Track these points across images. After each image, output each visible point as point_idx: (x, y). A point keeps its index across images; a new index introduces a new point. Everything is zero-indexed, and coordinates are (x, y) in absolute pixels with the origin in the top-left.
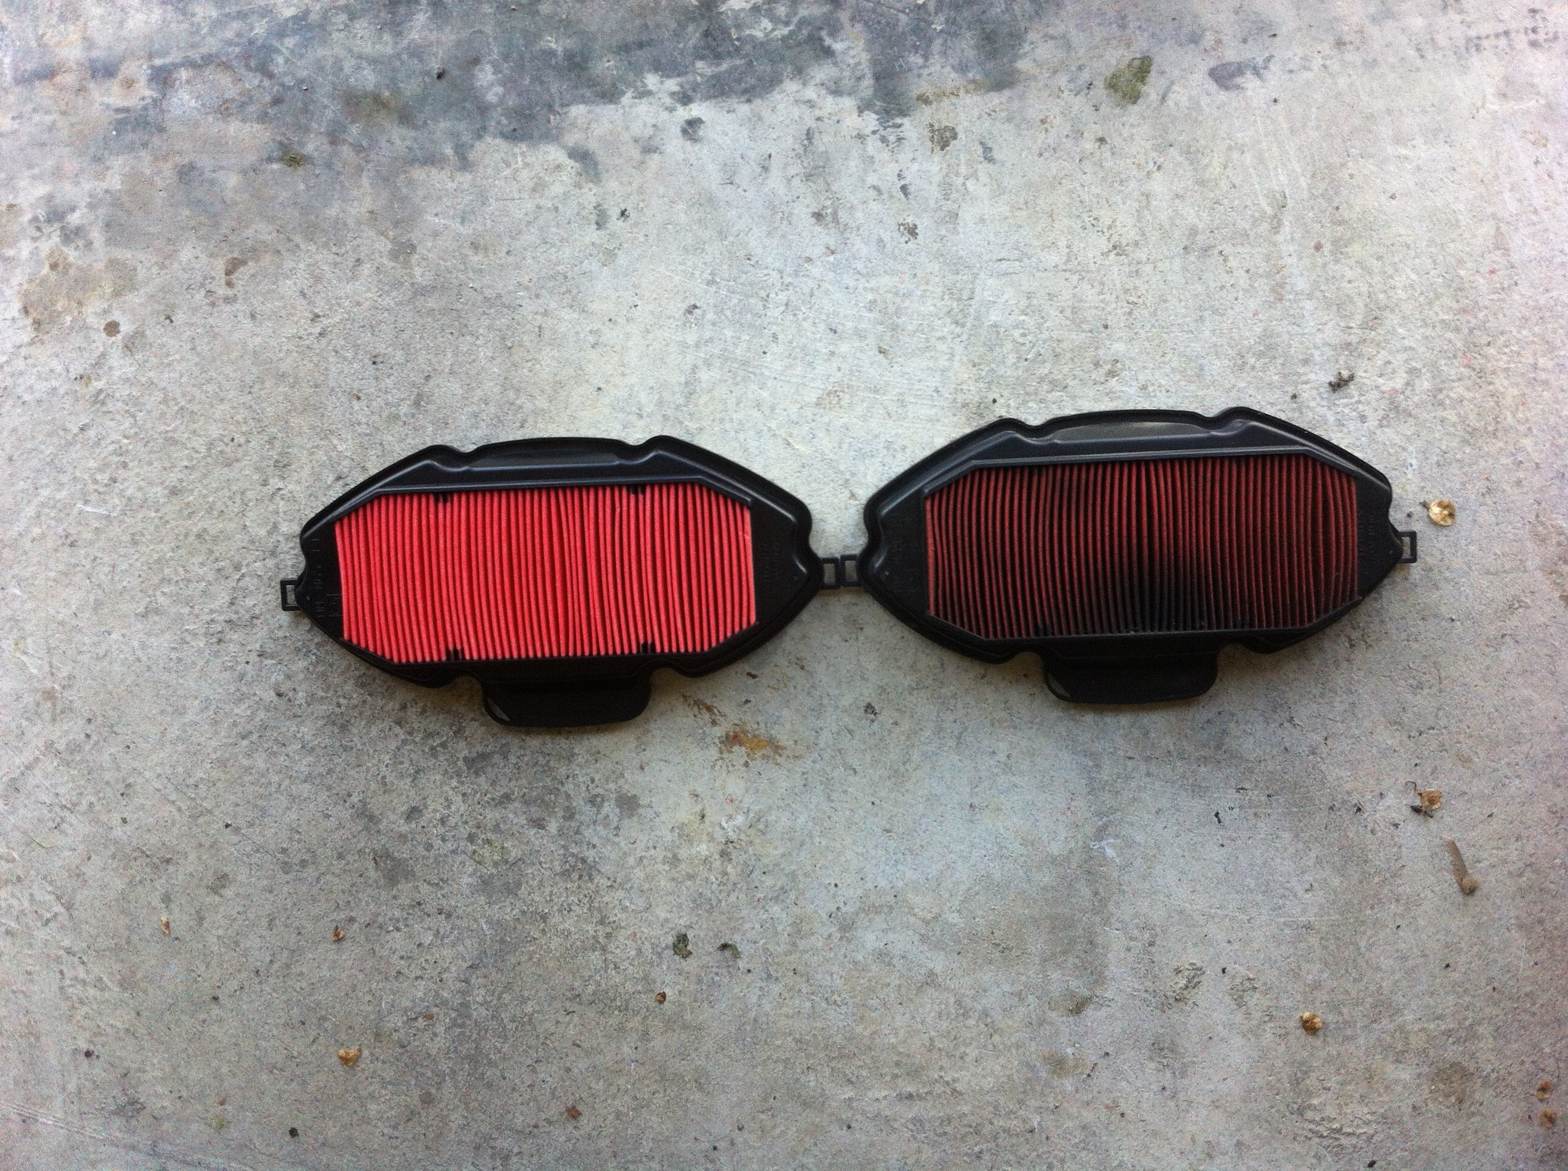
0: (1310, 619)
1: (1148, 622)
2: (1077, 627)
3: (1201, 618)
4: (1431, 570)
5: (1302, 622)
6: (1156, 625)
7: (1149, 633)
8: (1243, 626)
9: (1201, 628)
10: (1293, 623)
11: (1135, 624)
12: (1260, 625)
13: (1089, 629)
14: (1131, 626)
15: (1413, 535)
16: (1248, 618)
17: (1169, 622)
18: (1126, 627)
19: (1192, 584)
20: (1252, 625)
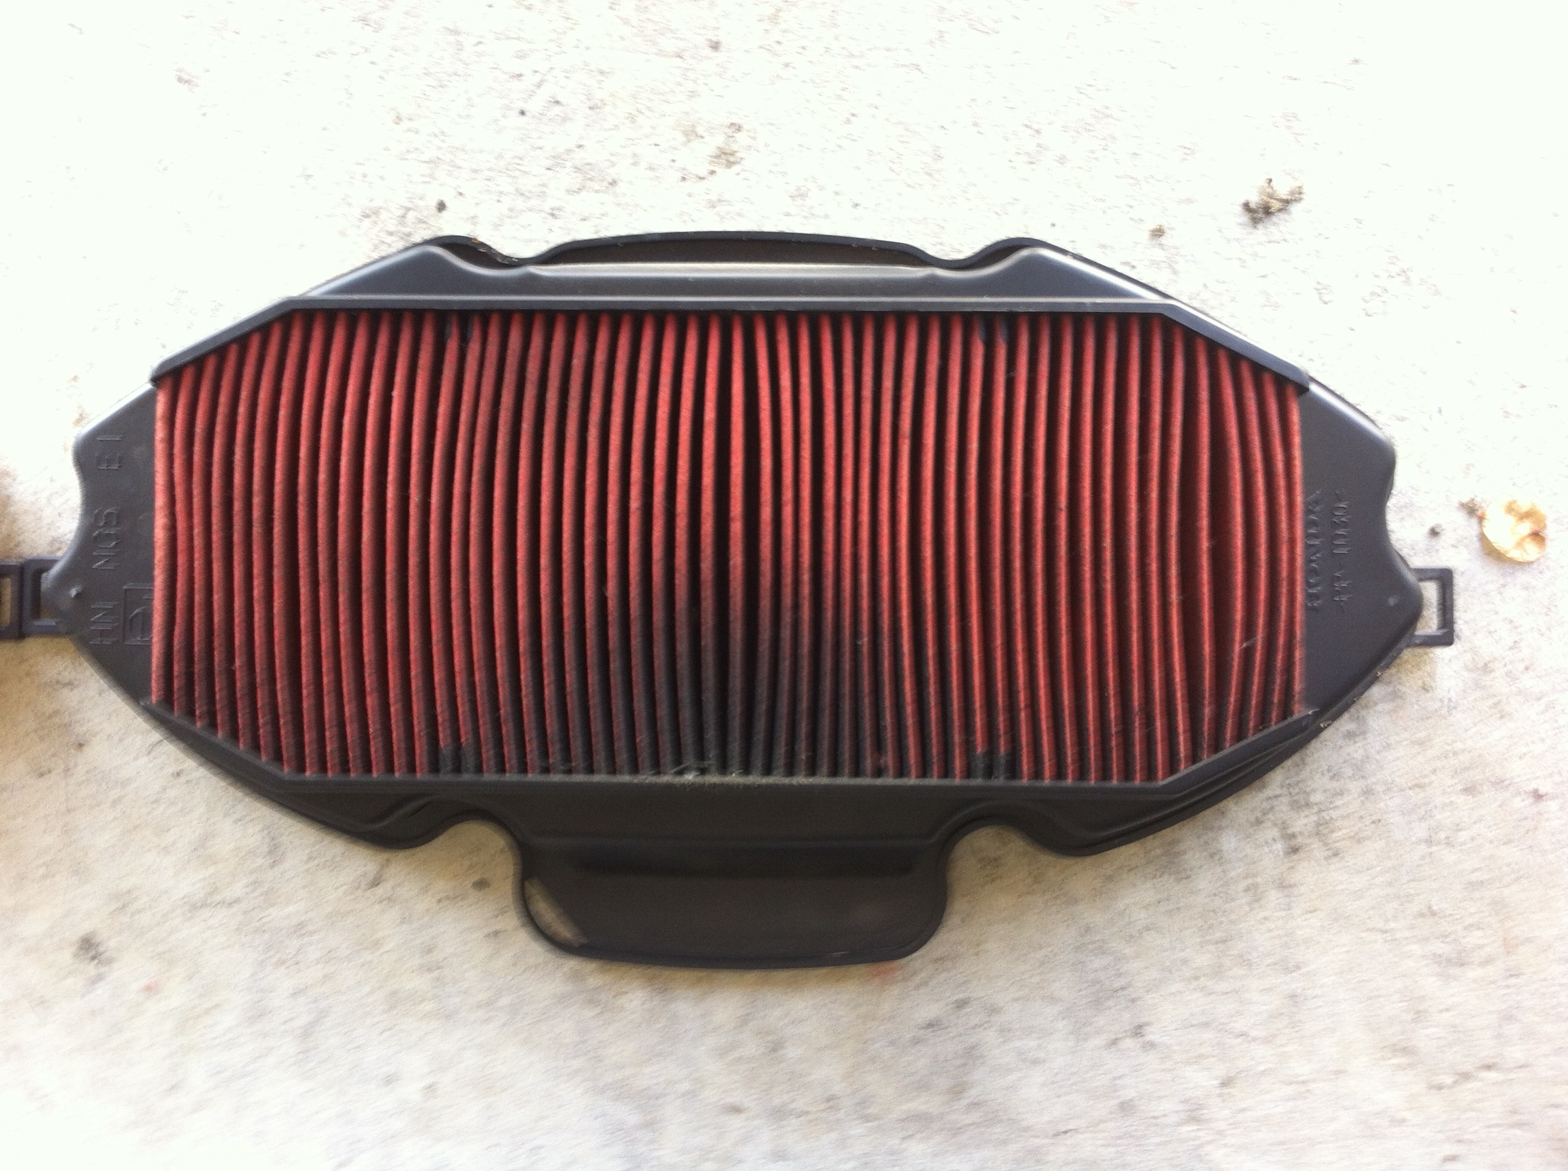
0: (1172, 766)
1: (735, 748)
2: (545, 753)
3: (879, 746)
4: (1486, 669)
5: (1150, 772)
6: (758, 761)
7: (734, 778)
8: (989, 773)
9: (879, 772)
10: (1127, 774)
11: (701, 755)
12: (1037, 774)
13: (578, 759)
14: (690, 760)
15: (1444, 579)
16: (1003, 749)
17: (792, 754)
18: (678, 759)
19: (856, 650)
20: (1013, 771)
